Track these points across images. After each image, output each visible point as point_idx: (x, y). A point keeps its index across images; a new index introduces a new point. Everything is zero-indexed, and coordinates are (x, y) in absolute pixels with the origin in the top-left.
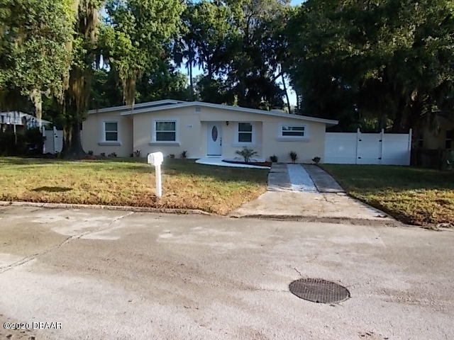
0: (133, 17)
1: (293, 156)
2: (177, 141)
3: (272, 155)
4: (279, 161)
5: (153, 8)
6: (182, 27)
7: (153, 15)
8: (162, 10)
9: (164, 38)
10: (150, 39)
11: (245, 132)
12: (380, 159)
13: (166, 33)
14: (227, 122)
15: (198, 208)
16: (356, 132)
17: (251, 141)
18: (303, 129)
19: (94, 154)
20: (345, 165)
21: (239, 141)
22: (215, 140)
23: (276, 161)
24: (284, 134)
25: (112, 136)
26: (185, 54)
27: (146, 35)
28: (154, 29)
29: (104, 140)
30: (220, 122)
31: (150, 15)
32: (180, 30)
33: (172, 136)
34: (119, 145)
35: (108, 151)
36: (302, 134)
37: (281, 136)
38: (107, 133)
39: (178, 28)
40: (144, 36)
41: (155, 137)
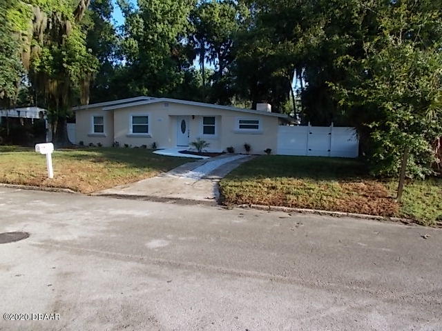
0: (141, 20)
1: (247, 147)
2: (150, 133)
3: (229, 147)
4: (235, 152)
5: (159, 11)
6: (189, 27)
7: (159, 17)
8: (167, 13)
9: (169, 38)
10: (156, 39)
11: (209, 125)
12: (329, 151)
13: (170, 34)
14: (193, 116)
15: (68, 188)
16: (307, 125)
17: (214, 133)
18: (257, 122)
19: (84, 144)
20: (298, 156)
21: (204, 133)
22: (183, 133)
23: (233, 152)
24: (241, 127)
25: (99, 129)
26: (197, 51)
27: (153, 36)
28: (160, 30)
29: (93, 132)
30: (188, 116)
31: (156, 18)
32: (187, 30)
33: (145, 129)
34: (105, 137)
35: (95, 142)
36: (257, 127)
37: (238, 128)
38: (95, 126)
39: (185, 28)
40: (151, 37)
41: (131, 130)
